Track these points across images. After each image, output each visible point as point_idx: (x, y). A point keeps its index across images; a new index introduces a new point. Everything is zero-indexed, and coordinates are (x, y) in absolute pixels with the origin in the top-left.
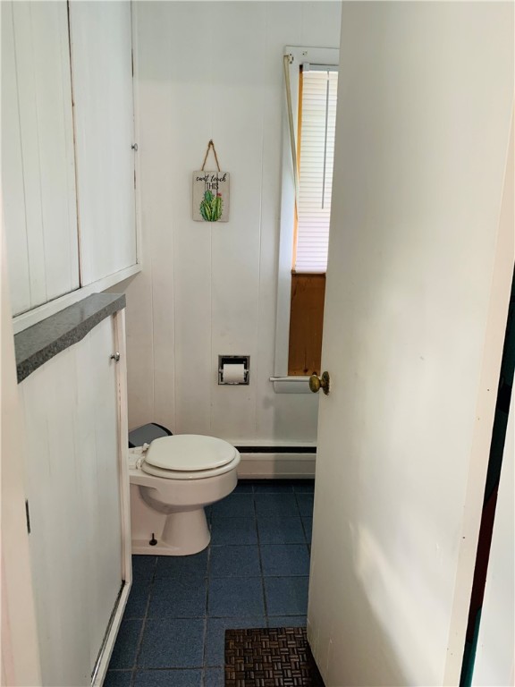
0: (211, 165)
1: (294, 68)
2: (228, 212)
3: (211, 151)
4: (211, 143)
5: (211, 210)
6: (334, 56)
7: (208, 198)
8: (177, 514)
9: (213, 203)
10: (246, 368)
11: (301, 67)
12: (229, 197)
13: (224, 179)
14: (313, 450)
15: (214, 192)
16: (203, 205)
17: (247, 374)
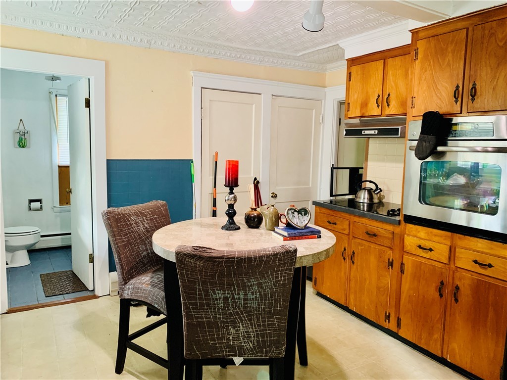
0: (21, 128)
1: (53, 96)
2: (30, 144)
3: (21, 123)
4: (21, 120)
5: (22, 144)
6: (65, 92)
7: (21, 140)
8: (17, 252)
9: (23, 141)
10: (41, 203)
11: (56, 95)
12: (30, 139)
13: (27, 133)
14: (70, 234)
15: (23, 137)
16: (19, 142)
17: (41, 206)
